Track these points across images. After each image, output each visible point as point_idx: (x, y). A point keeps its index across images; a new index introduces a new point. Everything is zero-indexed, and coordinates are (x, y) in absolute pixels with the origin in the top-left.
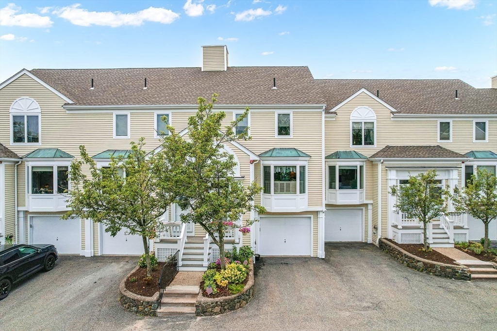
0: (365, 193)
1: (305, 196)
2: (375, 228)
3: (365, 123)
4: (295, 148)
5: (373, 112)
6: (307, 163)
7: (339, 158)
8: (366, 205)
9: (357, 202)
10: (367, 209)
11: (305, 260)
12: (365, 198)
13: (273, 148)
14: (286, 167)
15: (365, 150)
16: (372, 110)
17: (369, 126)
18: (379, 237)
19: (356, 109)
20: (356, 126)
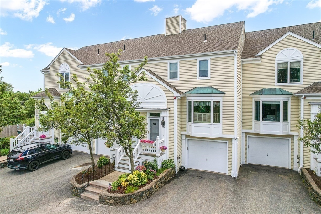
0: (290, 126)
1: (220, 126)
2: (298, 158)
3: (290, 63)
4: (212, 86)
5: (300, 52)
6: (222, 99)
7: (261, 94)
8: (292, 136)
9: (280, 133)
10: (293, 140)
11: (218, 177)
12: (290, 130)
13: (196, 87)
14: (204, 101)
15: (290, 87)
16: (299, 50)
17: (295, 66)
18: (301, 167)
19: (281, 51)
20: (281, 66)
